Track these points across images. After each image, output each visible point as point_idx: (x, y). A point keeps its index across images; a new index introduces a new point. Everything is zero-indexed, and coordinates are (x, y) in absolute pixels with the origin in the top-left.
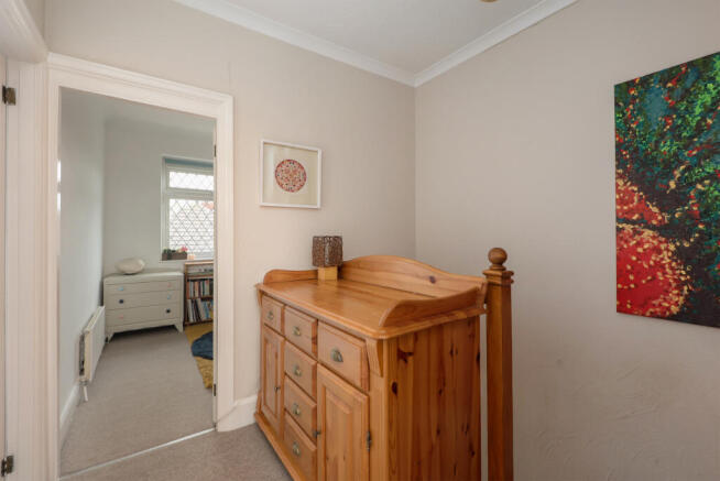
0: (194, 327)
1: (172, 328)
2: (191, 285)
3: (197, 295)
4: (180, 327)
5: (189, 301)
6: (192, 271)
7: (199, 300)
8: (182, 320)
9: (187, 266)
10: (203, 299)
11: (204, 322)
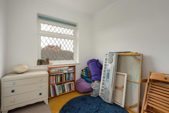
0: (54, 99)
1: (43, 103)
2: (52, 77)
3: (54, 82)
4: (47, 102)
5: (51, 86)
6: (52, 71)
7: (55, 85)
8: (47, 98)
9: (50, 68)
10: (57, 84)
11: (58, 96)
